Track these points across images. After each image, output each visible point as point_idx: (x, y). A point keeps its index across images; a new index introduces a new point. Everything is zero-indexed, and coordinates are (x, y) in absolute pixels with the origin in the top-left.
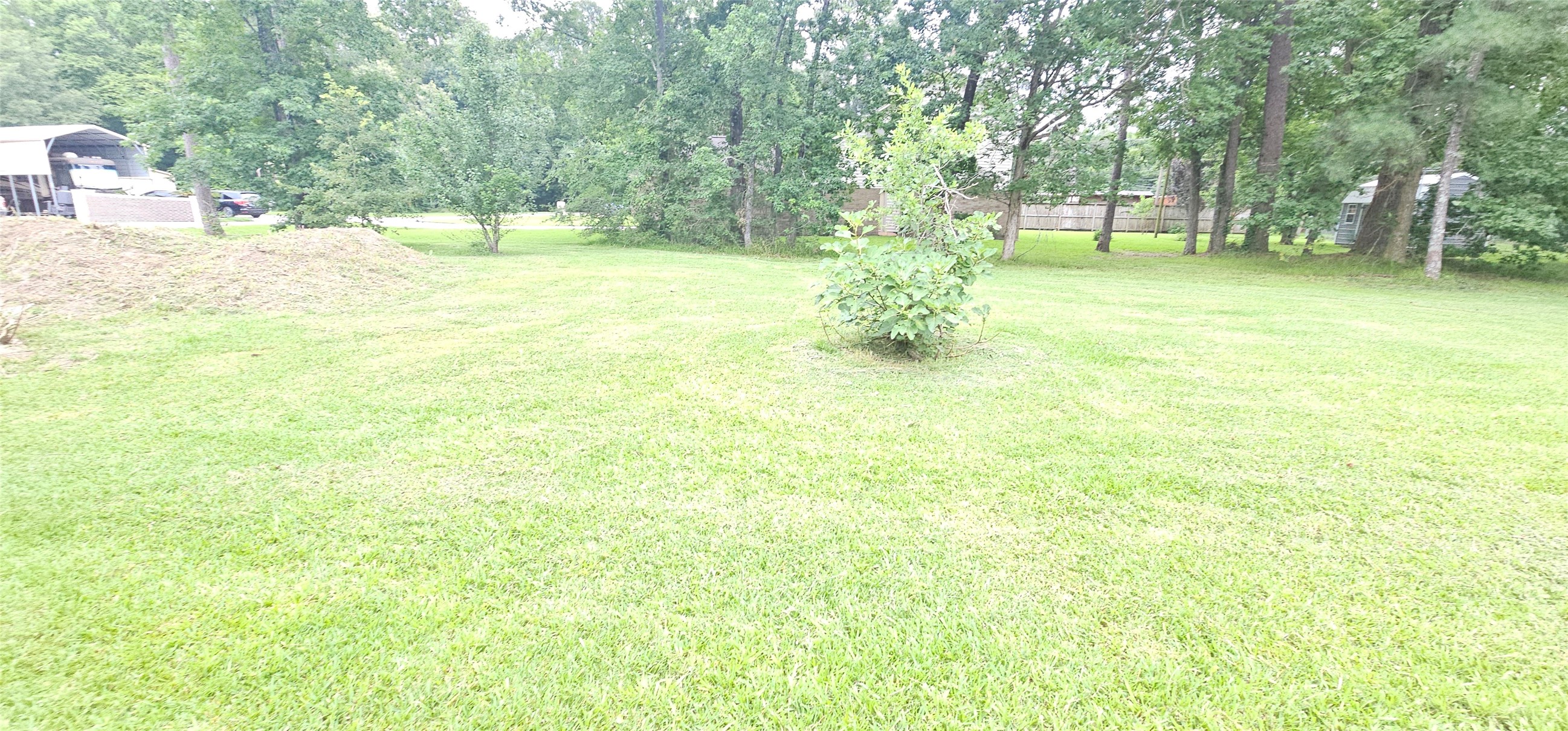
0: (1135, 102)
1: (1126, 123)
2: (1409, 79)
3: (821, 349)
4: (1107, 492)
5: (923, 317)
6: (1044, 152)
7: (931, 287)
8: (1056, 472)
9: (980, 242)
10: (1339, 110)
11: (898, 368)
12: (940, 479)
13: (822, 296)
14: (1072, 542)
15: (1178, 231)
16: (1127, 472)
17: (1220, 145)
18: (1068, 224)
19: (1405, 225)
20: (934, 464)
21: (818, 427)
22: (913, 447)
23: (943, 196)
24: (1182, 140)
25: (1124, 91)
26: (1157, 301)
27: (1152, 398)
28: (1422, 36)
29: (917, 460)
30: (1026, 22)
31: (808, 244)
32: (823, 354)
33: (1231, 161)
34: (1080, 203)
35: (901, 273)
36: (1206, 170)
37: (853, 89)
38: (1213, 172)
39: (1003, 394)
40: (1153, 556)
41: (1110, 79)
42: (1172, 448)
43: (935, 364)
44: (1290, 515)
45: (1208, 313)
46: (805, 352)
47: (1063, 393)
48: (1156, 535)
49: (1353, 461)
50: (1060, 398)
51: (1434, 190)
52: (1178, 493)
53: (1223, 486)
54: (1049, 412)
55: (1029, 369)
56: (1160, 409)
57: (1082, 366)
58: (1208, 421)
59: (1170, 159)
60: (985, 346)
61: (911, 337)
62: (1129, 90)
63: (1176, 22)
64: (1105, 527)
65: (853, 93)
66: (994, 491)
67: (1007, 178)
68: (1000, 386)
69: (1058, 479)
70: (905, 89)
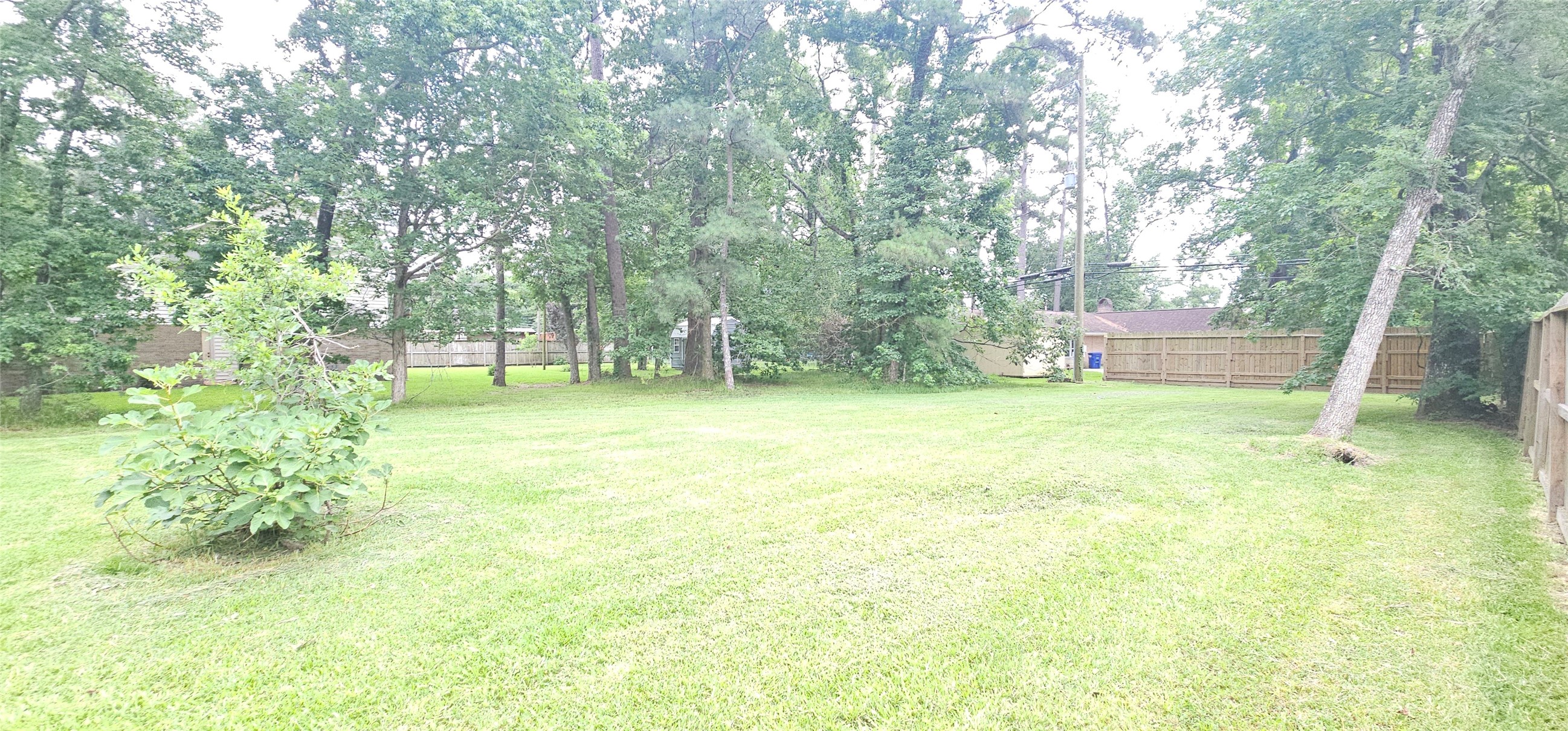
0: (506, 250)
1: (501, 269)
2: (692, 254)
3: (114, 572)
4: (561, 645)
5: (301, 495)
6: (424, 292)
7: (308, 456)
8: (506, 641)
9: (368, 394)
10: (656, 272)
11: (267, 568)
12: (360, 710)
13: (109, 493)
14: (540, 720)
15: (562, 363)
16: (574, 614)
17: (582, 292)
18: (460, 360)
19: (709, 353)
20: (348, 692)
21: (126, 705)
22: (311, 678)
23: (311, 343)
24: (552, 287)
25: (496, 241)
26: (559, 430)
27: (578, 528)
28: (693, 226)
29: (319, 695)
30: (384, 162)
31: (68, 408)
32: (122, 578)
33: (592, 304)
34: (469, 340)
35: (257, 443)
36: (575, 311)
37: (139, 198)
38: (581, 314)
39: (426, 565)
40: (618, 697)
41: (481, 228)
42: (607, 574)
43: (327, 550)
44: (705, 606)
45: (604, 435)
46: (82, 583)
47: (493, 546)
48: (616, 671)
49: (730, 543)
50: (492, 552)
51: (719, 328)
52: (622, 620)
53: (654, 598)
54: (483, 573)
55: (450, 528)
56: (588, 538)
57: (507, 511)
58: (628, 539)
59: (545, 302)
60: (391, 511)
61: (285, 525)
62: (500, 241)
63: (531, 189)
64: (568, 685)
65: (139, 204)
66: (438, 694)
67: (384, 317)
68: (419, 556)
69: (509, 649)
70: (236, 218)
